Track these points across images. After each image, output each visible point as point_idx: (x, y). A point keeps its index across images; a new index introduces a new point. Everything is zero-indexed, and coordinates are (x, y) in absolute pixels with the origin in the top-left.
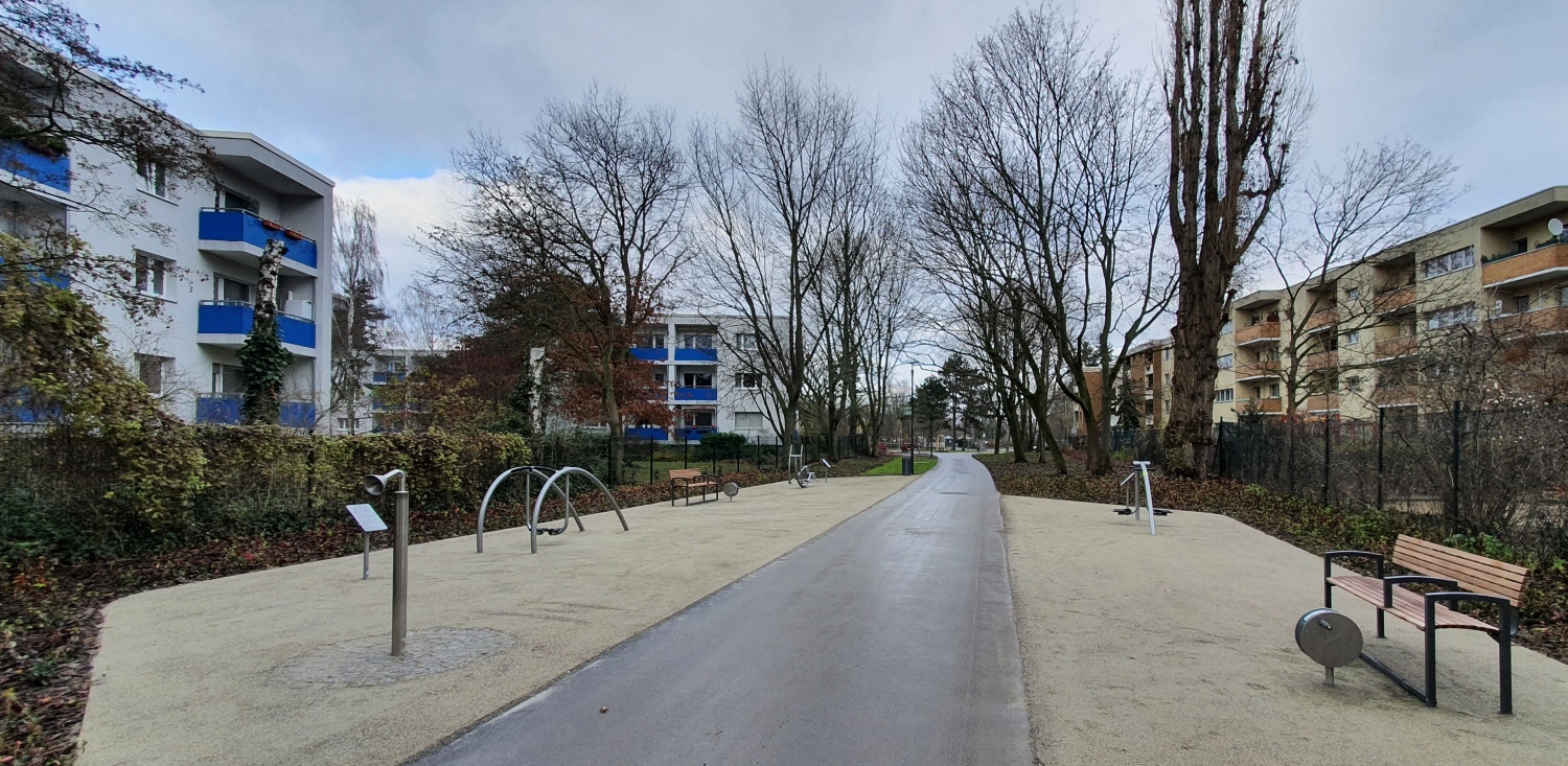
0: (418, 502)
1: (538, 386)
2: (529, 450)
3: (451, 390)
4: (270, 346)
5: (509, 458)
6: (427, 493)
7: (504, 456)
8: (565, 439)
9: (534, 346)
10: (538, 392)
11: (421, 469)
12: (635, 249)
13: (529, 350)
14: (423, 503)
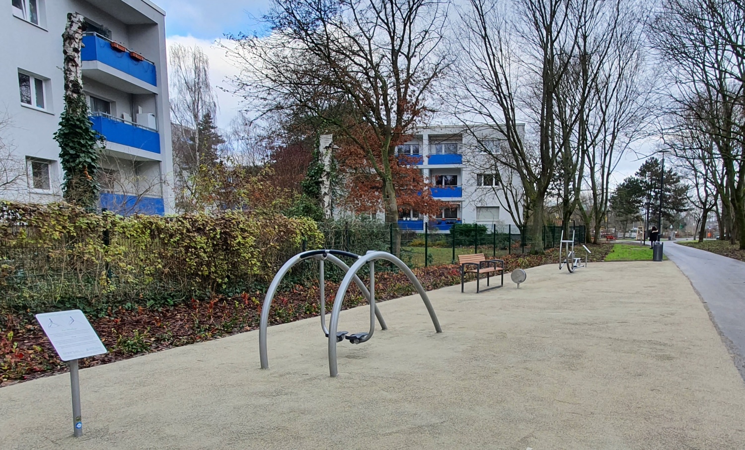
0: (220, 285)
1: (328, 174)
2: (322, 234)
3: (254, 179)
4: (81, 128)
5: (304, 242)
6: (228, 277)
7: (298, 239)
8: (353, 223)
9: (322, 134)
10: (327, 178)
11: (220, 252)
12: (403, 56)
13: (318, 139)
14: (224, 287)
